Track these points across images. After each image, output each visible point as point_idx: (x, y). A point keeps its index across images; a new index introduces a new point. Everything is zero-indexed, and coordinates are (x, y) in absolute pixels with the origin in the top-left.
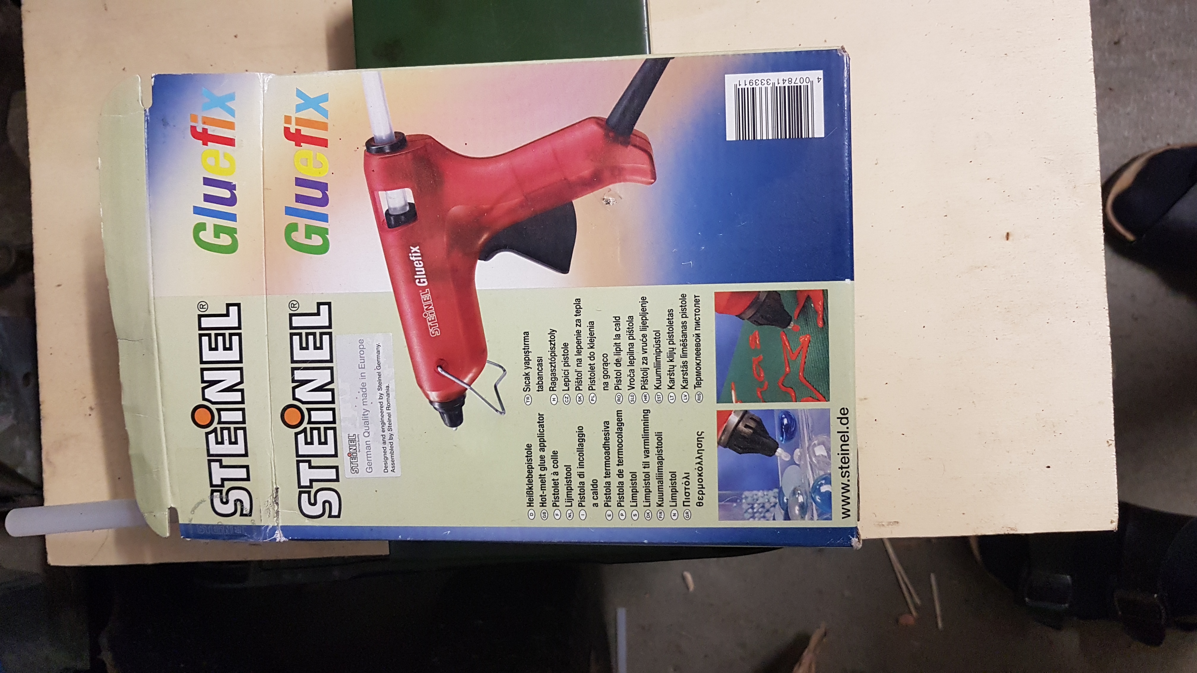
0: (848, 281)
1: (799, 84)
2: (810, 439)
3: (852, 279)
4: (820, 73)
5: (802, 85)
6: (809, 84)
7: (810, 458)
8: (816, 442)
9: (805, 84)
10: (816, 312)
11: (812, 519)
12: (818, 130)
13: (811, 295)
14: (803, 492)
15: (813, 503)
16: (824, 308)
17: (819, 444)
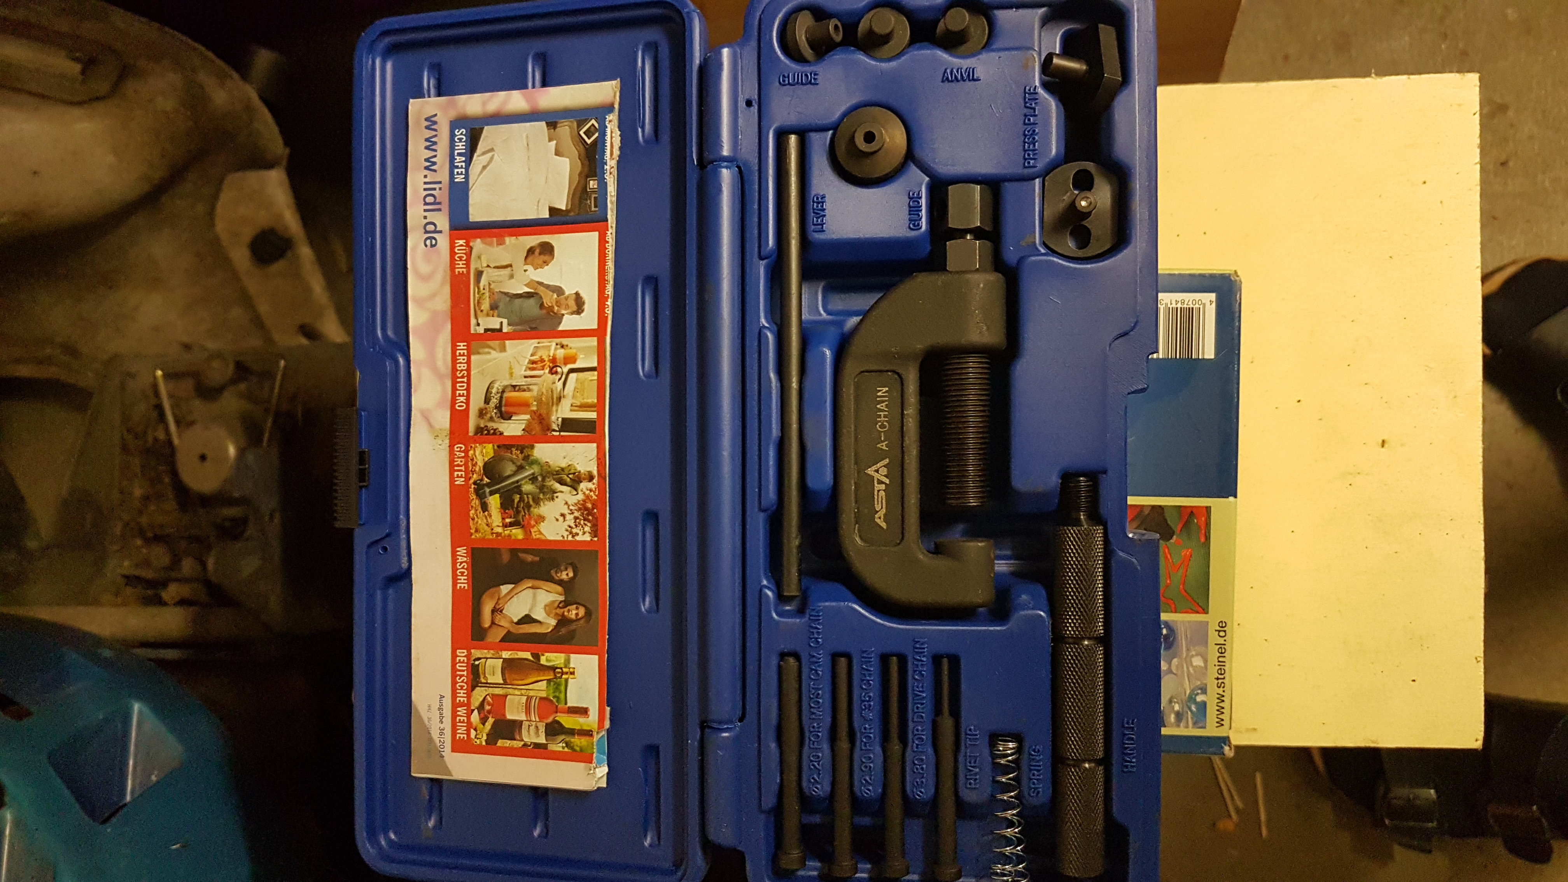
0: (1231, 499)
1: (1191, 306)
2: (1188, 650)
3: (1236, 497)
4: (1213, 296)
5: (1194, 307)
6: (1201, 307)
7: (1188, 668)
8: (1194, 653)
9: (1197, 306)
10: (1200, 527)
11: (1187, 727)
12: (1209, 352)
13: (1194, 511)
14: (1180, 702)
15: (1189, 713)
16: (1207, 524)
17: (1197, 655)
